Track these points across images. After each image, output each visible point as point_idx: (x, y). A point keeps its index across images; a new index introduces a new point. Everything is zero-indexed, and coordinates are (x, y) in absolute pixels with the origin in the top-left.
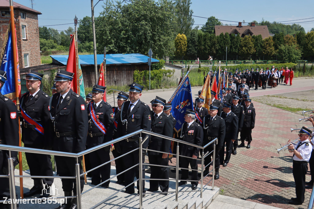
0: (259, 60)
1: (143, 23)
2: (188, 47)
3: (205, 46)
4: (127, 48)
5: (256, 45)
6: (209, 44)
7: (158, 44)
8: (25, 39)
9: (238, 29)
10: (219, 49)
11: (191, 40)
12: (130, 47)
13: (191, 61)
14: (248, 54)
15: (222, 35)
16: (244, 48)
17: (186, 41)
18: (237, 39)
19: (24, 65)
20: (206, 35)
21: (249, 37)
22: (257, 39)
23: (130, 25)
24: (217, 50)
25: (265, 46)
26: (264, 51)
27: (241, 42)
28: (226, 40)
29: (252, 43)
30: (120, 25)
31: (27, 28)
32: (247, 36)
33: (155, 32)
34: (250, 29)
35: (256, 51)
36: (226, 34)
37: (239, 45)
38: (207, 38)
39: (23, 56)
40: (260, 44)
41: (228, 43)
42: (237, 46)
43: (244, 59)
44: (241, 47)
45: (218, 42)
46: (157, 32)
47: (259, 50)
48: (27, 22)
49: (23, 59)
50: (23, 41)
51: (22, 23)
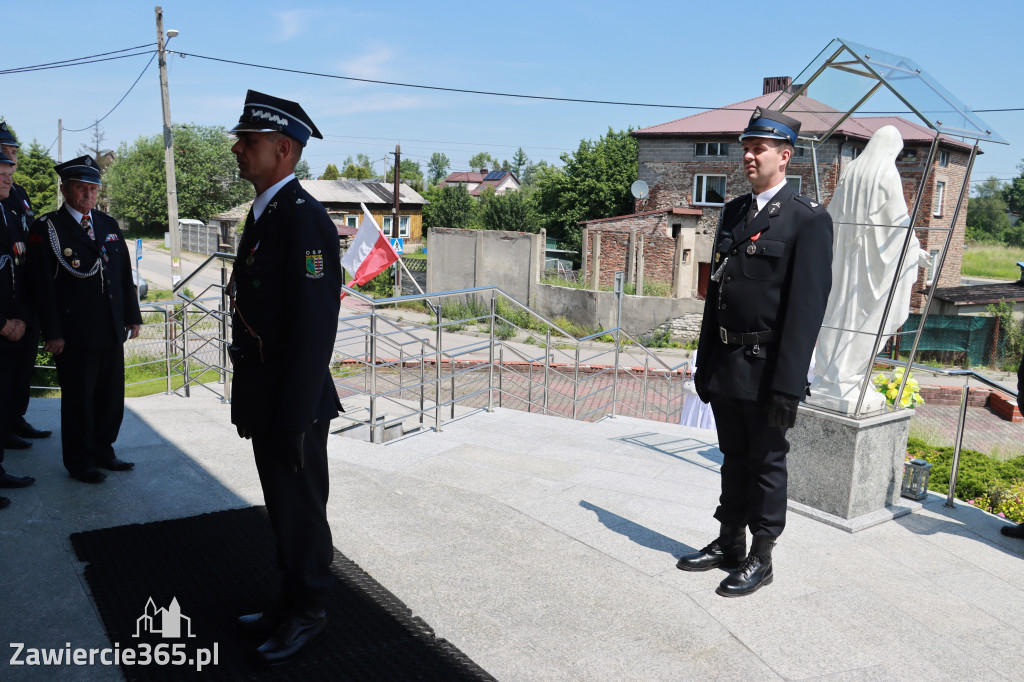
8: (938, 214)
19: (925, 278)
31: (946, 189)
48: (949, 174)
50: (933, 221)
51: (938, 177)
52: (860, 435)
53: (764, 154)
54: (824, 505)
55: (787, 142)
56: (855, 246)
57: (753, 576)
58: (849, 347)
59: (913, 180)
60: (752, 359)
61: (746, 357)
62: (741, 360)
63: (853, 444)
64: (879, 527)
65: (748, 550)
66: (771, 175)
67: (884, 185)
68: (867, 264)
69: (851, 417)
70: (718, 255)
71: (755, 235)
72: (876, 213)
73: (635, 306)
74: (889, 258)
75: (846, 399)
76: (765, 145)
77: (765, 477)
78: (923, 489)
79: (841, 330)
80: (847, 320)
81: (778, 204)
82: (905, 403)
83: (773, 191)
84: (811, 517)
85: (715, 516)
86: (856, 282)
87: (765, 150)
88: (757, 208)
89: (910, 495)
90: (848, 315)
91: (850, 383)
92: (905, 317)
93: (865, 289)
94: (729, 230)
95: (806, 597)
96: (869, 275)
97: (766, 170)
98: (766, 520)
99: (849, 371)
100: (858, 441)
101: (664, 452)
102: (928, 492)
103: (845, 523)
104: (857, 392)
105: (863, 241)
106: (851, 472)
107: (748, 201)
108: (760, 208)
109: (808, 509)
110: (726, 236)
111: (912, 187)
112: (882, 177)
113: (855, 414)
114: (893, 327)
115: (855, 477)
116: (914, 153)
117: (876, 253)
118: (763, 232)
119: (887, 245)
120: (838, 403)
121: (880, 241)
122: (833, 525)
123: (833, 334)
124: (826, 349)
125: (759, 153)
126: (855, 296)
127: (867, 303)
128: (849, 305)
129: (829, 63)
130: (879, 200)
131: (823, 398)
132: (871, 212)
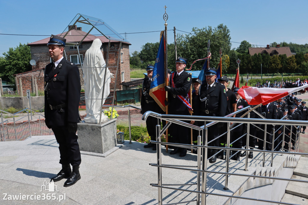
0: (284, 73)
1: (206, 49)
2: (230, 64)
3: (243, 63)
4: (194, 67)
5: (282, 62)
6: (246, 61)
7: (216, 63)
8: (122, 62)
9: (266, 50)
10: (254, 65)
11: (232, 59)
12: (196, 66)
13: (233, 75)
14: (276, 69)
15: (255, 55)
16: (273, 65)
17: (229, 60)
18: (268, 58)
19: (121, 80)
20: (244, 55)
21: (277, 56)
22: (283, 57)
23: (196, 51)
24: (252, 67)
25: (289, 63)
26: (289, 66)
27: (270, 59)
28: (259, 59)
29: (279, 60)
30: (190, 51)
31: (123, 55)
32: (275, 55)
33: (213, 55)
34: (277, 50)
35: (283, 66)
36: (259, 54)
37: (269, 62)
38: (244, 57)
39: (121, 74)
40: (285, 61)
41: (261, 61)
42: (267, 63)
43: (273, 73)
44: (271, 63)
45: (253, 60)
46: (215, 55)
47: (285, 65)
48: (123, 51)
49: (121, 76)
50: (121, 64)
51: (121, 52)
52: (102, 129)
53: (55, 49)
54: (96, 151)
55: (62, 45)
56: (92, 74)
57: (74, 178)
58: (95, 104)
59: (114, 53)
60: (61, 113)
61: (59, 113)
62: (57, 114)
63: (100, 132)
64: (112, 154)
65: (72, 171)
66: (58, 56)
67: (97, 56)
68: (96, 79)
69: (99, 124)
70: (45, 82)
71: (55, 75)
72: (97, 64)
73: (36, 100)
74: (102, 76)
75: (96, 119)
76: (55, 47)
77: (72, 148)
78: (123, 140)
79: (92, 99)
80: (93, 96)
81: (61, 65)
82: (114, 117)
83: (59, 61)
84: (93, 155)
85: (60, 163)
86: (94, 85)
87: (55, 48)
88: (55, 66)
89: (120, 143)
90: (93, 95)
91: (97, 114)
92: (109, 93)
93: (96, 86)
94: (48, 74)
95: (92, 180)
96: (97, 82)
97: (56, 54)
98: (75, 160)
99: (96, 111)
100: (102, 131)
101: (46, 145)
102: (125, 140)
103: (103, 155)
104: (99, 116)
105: (94, 73)
106: (101, 140)
107: (52, 64)
108: (56, 67)
109: (92, 153)
110: (47, 76)
111: (114, 55)
112: (97, 53)
113: (100, 123)
114: (106, 96)
115: (103, 141)
116: (114, 46)
117: (98, 75)
118: (57, 74)
119: (101, 73)
120: (94, 121)
121: (99, 72)
122: (99, 156)
123: (90, 100)
124: (88, 105)
125: (54, 49)
126: (94, 89)
127: (98, 90)
128: (93, 92)
129: (77, 21)
130: (97, 60)
131: (90, 120)
132: (95, 64)
